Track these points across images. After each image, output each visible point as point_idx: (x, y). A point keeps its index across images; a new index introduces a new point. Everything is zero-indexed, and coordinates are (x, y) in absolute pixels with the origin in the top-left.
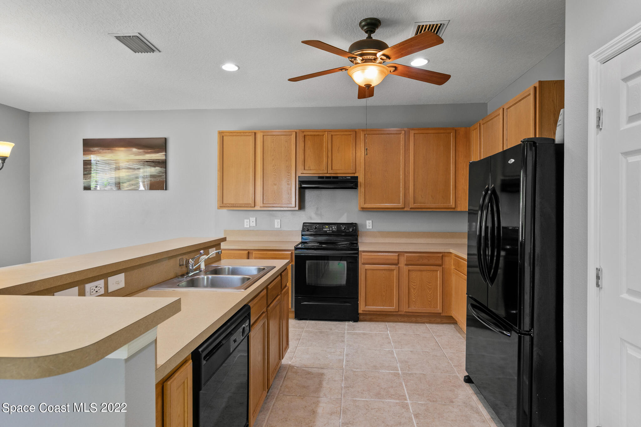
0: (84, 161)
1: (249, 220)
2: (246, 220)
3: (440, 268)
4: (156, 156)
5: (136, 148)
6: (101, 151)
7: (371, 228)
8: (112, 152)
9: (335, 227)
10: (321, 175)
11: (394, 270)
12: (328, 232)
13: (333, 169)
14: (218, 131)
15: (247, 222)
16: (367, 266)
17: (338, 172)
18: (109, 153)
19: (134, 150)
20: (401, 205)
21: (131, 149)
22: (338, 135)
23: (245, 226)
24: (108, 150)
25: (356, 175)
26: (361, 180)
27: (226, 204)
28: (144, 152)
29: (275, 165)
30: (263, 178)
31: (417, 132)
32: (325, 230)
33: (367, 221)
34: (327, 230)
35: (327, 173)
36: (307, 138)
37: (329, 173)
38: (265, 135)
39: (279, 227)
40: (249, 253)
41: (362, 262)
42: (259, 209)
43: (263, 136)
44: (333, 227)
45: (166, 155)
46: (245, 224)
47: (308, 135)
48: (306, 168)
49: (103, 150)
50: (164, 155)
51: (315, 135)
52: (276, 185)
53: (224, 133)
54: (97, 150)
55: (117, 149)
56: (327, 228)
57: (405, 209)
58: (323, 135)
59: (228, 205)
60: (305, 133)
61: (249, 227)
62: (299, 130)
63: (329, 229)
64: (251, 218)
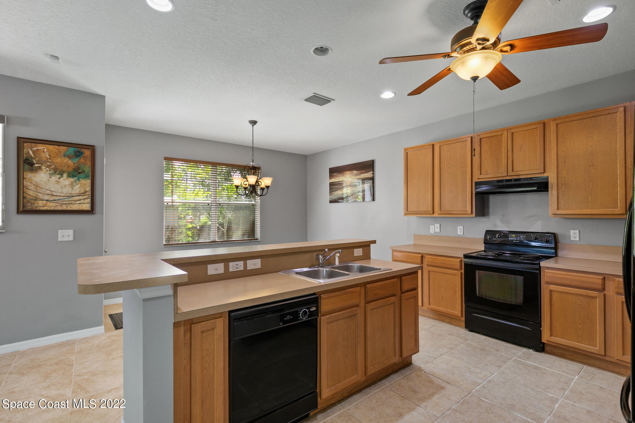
0: (330, 183)
1: (433, 226)
2: (431, 226)
4: (367, 175)
5: (356, 171)
6: (338, 175)
7: (577, 239)
8: (343, 176)
9: (524, 237)
10: (499, 179)
11: (597, 297)
12: (514, 241)
13: (514, 170)
14: (404, 148)
15: (432, 228)
16: (552, 287)
17: (521, 173)
18: (342, 176)
19: (355, 172)
21: (353, 172)
22: (521, 131)
23: (431, 232)
24: (341, 174)
25: (545, 175)
26: (552, 181)
27: (409, 211)
28: (360, 173)
29: (452, 173)
30: (440, 186)
32: (511, 239)
33: (571, 231)
34: (513, 239)
35: (507, 176)
36: (483, 141)
37: (509, 176)
38: (442, 145)
39: (462, 234)
40: (422, 256)
41: (545, 281)
42: (438, 216)
43: (440, 146)
44: (521, 237)
45: (373, 174)
46: (431, 229)
47: (484, 138)
48: (483, 172)
49: (339, 174)
50: (371, 173)
51: (492, 136)
52: (452, 192)
53: (408, 150)
54: (336, 175)
55: (345, 173)
56: (514, 237)
58: (502, 134)
60: (481, 136)
61: (434, 232)
62: (475, 134)
63: (515, 239)
64: (435, 224)
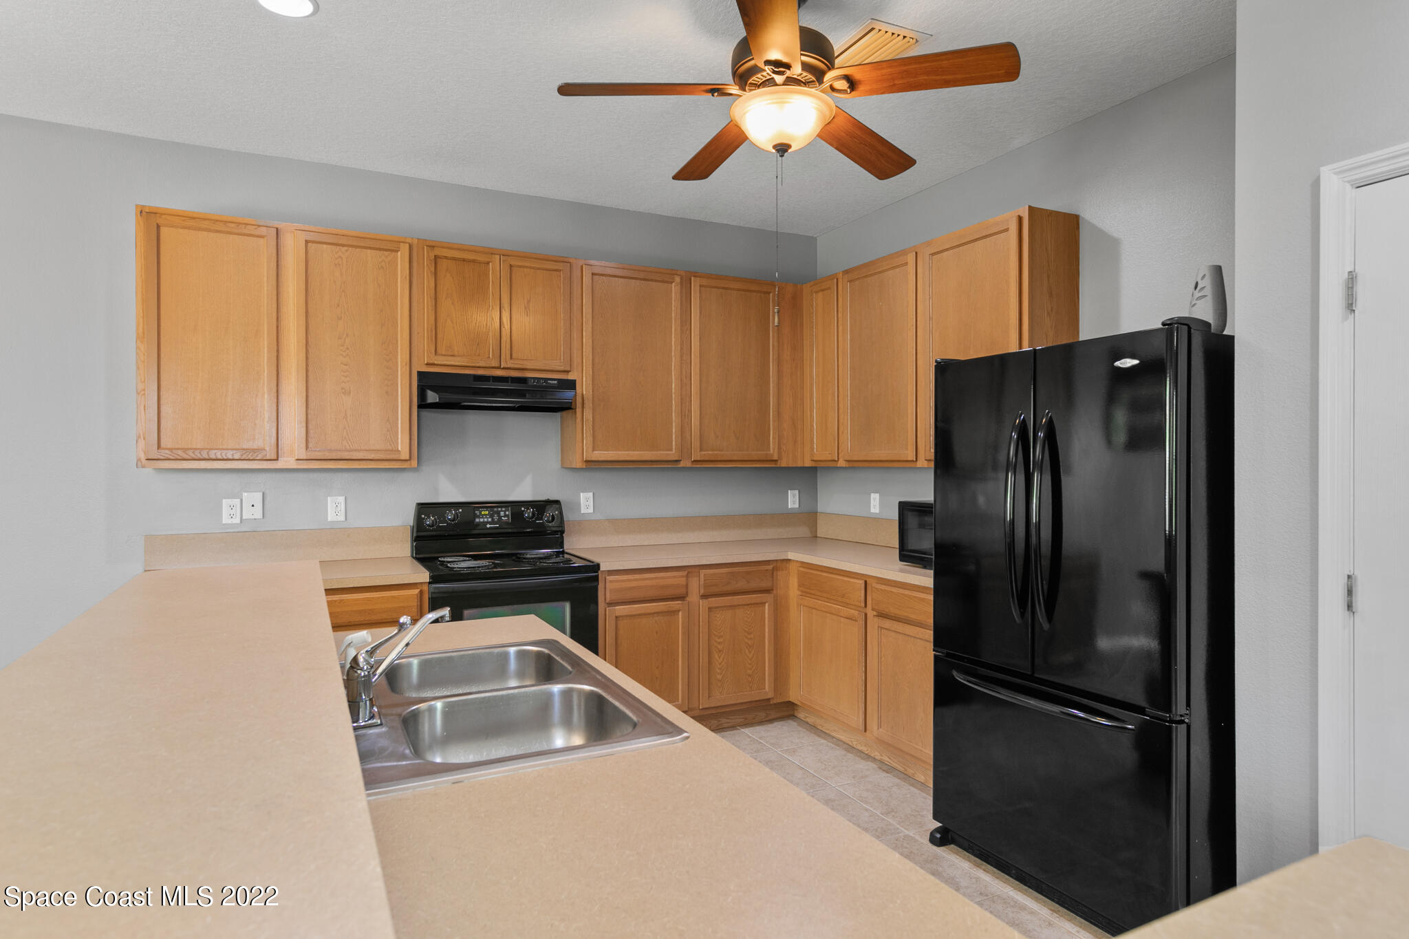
1: (239, 501)
2: (226, 503)
3: (768, 598)
7: (591, 510)
9: (507, 513)
10: (480, 372)
11: (679, 611)
12: (488, 526)
13: (513, 357)
14: (138, 206)
15: (231, 507)
16: (621, 610)
17: (529, 365)
20: (673, 454)
22: (527, 267)
23: (226, 520)
25: (570, 377)
26: (584, 388)
27: (166, 450)
29: (347, 335)
30: (307, 371)
31: (705, 282)
32: (482, 520)
33: (581, 494)
34: (486, 520)
35: (499, 368)
36: (443, 264)
37: (504, 368)
38: (313, 242)
39: (343, 518)
41: (608, 600)
42: (294, 465)
43: (305, 242)
44: (502, 514)
46: (226, 511)
47: (446, 258)
48: (442, 350)
51: (464, 260)
52: (349, 393)
53: (163, 216)
56: (486, 515)
57: (682, 464)
58: (488, 263)
59: (180, 452)
60: (437, 252)
61: (239, 522)
62: (418, 239)
63: (490, 520)
64: (245, 494)
